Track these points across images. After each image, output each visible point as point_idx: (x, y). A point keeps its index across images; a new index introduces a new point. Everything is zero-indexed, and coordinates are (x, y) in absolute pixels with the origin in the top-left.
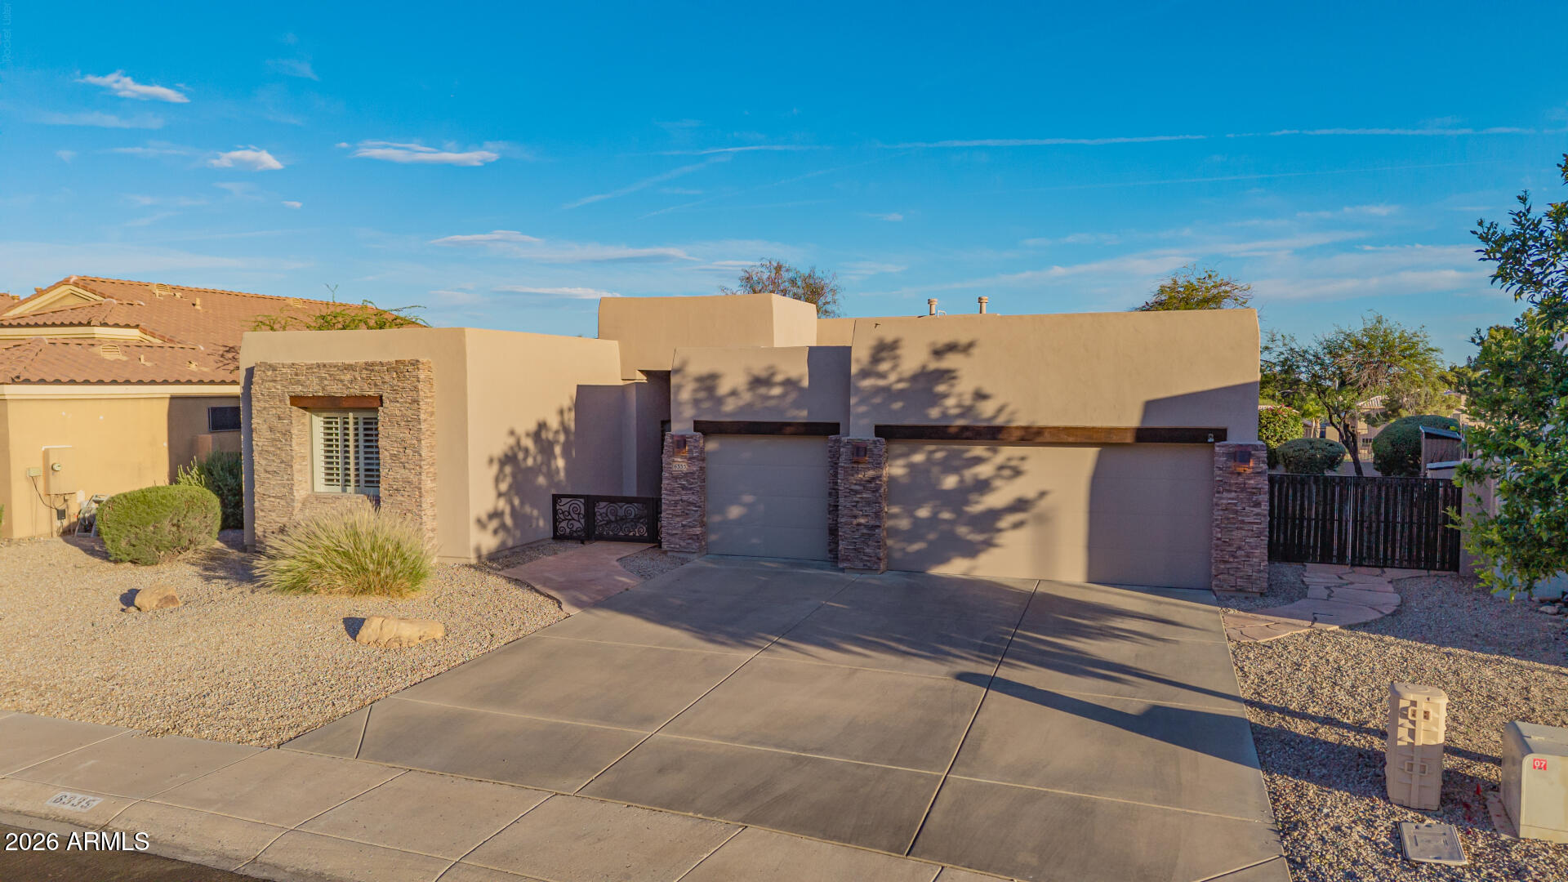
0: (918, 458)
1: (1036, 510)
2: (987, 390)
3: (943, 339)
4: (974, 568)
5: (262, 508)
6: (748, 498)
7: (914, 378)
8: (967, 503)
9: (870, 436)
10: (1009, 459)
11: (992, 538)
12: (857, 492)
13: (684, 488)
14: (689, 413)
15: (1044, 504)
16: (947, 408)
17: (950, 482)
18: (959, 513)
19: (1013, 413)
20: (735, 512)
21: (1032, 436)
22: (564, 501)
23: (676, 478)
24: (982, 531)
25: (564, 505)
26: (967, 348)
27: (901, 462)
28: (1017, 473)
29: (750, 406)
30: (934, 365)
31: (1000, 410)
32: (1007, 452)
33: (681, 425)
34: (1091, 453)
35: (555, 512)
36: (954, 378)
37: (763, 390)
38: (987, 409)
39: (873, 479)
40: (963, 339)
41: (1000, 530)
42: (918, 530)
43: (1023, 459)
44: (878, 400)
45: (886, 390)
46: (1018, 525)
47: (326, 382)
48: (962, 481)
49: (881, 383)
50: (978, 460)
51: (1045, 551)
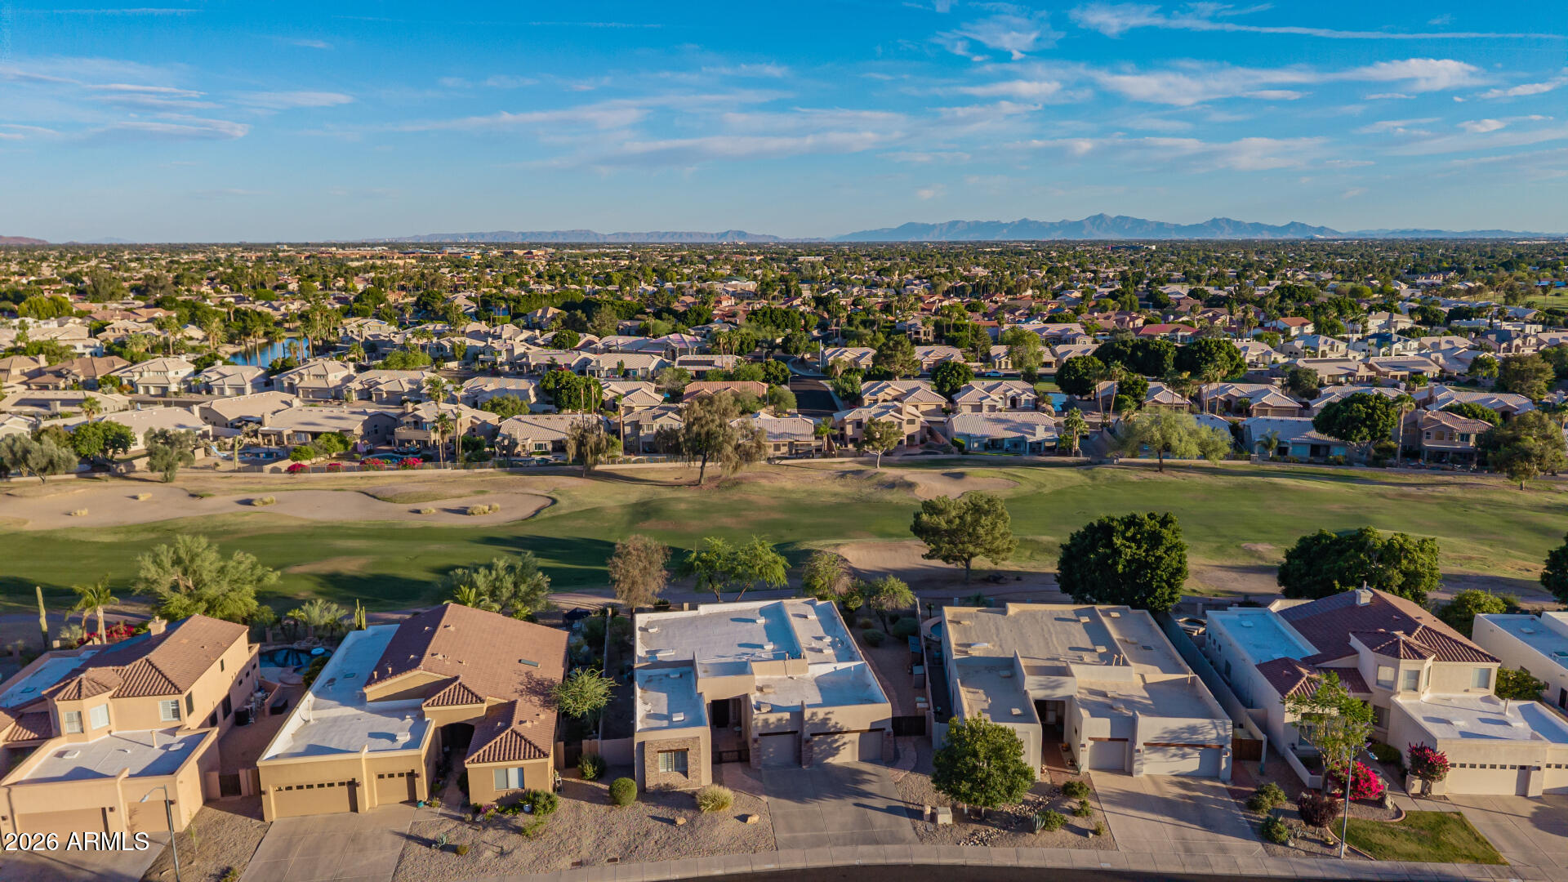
0: (821, 737)
1: (846, 747)
2: (837, 723)
3: (827, 711)
5: (649, 781)
7: (821, 721)
8: (829, 748)
9: (809, 736)
10: (842, 736)
11: (837, 753)
12: (805, 750)
14: (759, 730)
16: (828, 728)
19: (843, 728)
20: (768, 755)
21: (847, 732)
23: (755, 749)
26: (832, 713)
27: (817, 739)
28: (843, 739)
29: (775, 728)
30: (826, 717)
31: (840, 727)
33: (755, 735)
36: (831, 720)
37: (779, 724)
39: (808, 747)
42: (821, 753)
43: (845, 736)
44: (811, 727)
45: (816, 724)
46: (843, 750)
47: (670, 746)
48: (828, 743)
49: (812, 723)
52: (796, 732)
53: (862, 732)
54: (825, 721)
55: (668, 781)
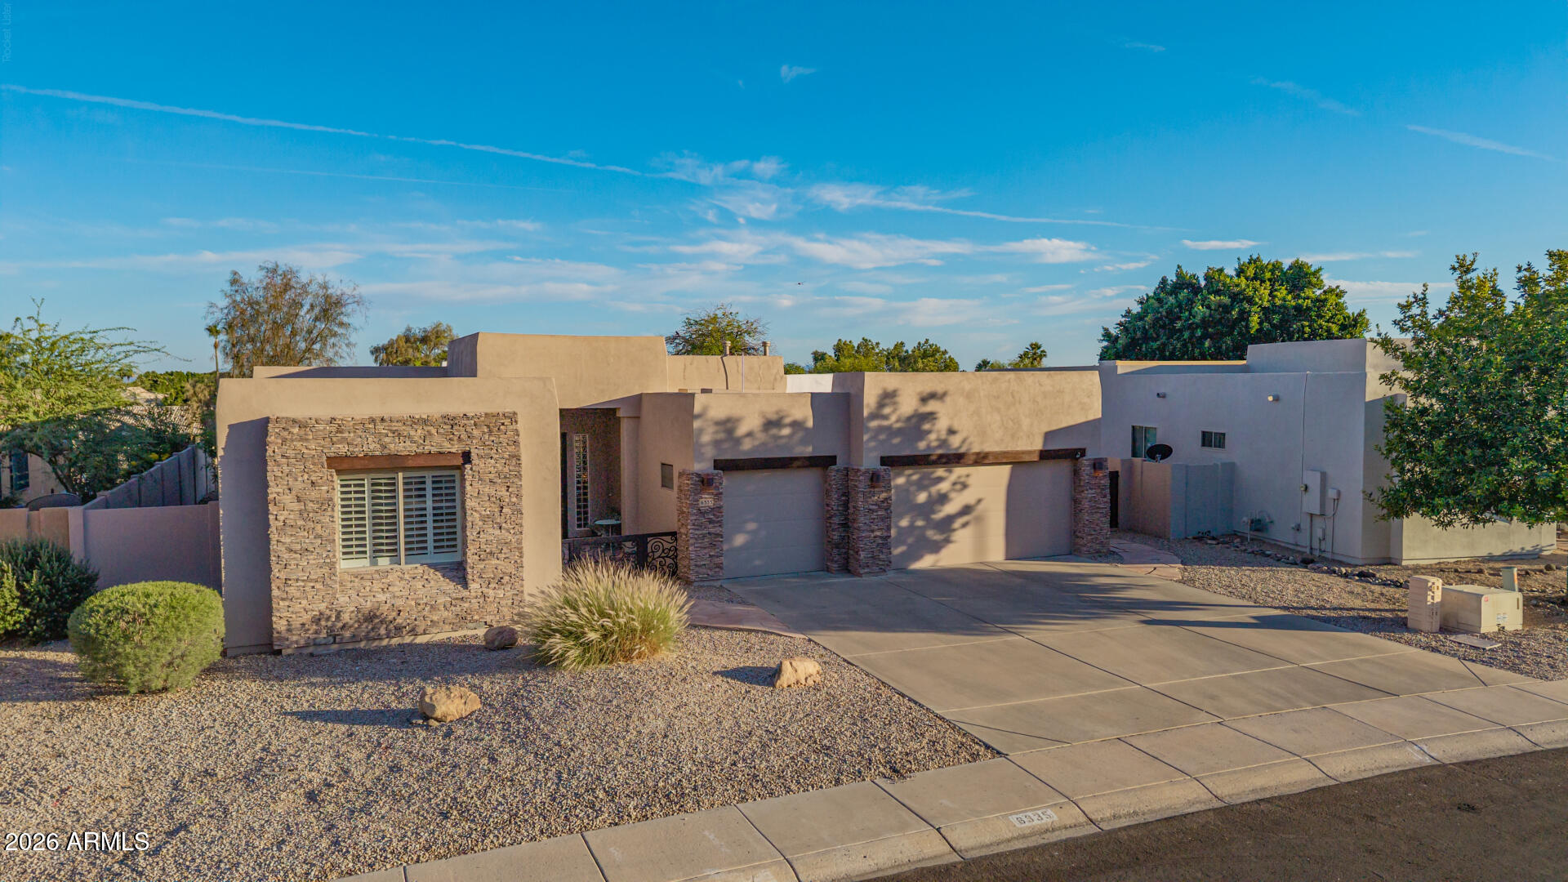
0: (901, 481)
1: (974, 514)
2: (956, 427)
3: (926, 389)
4: (937, 561)
5: (285, 596)
6: (752, 526)
7: (909, 419)
8: (934, 512)
9: (878, 465)
10: (959, 477)
11: (949, 537)
13: (711, 521)
14: (709, 453)
15: (980, 507)
16: (931, 442)
17: (922, 497)
18: (927, 519)
19: (971, 443)
20: (740, 540)
21: (981, 459)
24: (942, 532)
26: (941, 396)
28: (965, 486)
29: (764, 444)
30: (922, 409)
31: (964, 441)
32: (959, 471)
34: (1006, 470)
36: (935, 419)
37: (774, 431)
38: (955, 442)
39: (885, 500)
40: (940, 389)
41: (954, 530)
42: (901, 536)
43: (968, 476)
44: (882, 437)
45: (889, 428)
46: (964, 525)
47: (387, 440)
48: (930, 496)
49: (885, 423)
50: (940, 479)
51: (980, 543)
52: (832, 460)
53: (1016, 462)
54: (919, 422)
55: (377, 598)
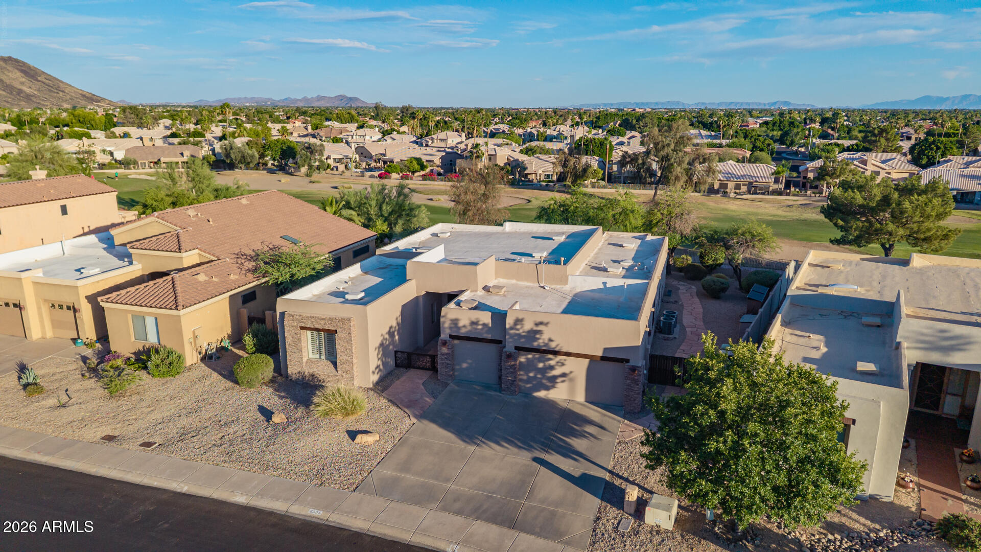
0: (530, 356)
2: (553, 338)
3: (539, 320)
4: (548, 394)
5: (291, 365)
6: (469, 361)
9: (513, 350)
10: (561, 360)
12: (508, 369)
13: (446, 358)
14: (448, 331)
15: (571, 375)
17: (541, 365)
18: (543, 375)
19: (562, 347)
21: (568, 354)
22: (399, 353)
23: (443, 355)
24: (551, 383)
25: (399, 355)
26: (546, 324)
27: (524, 357)
29: (470, 331)
30: (535, 328)
31: (557, 345)
32: (560, 358)
33: (444, 336)
34: (587, 361)
35: (396, 357)
37: (475, 326)
38: (553, 345)
39: (513, 365)
40: (545, 321)
41: (557, 383)
42: (529, 380)
44: (516, 338)
49: (517, 332)
50: (550, 359)
51: (572, 390)
54: (534, 334)
55: (314, 369)
